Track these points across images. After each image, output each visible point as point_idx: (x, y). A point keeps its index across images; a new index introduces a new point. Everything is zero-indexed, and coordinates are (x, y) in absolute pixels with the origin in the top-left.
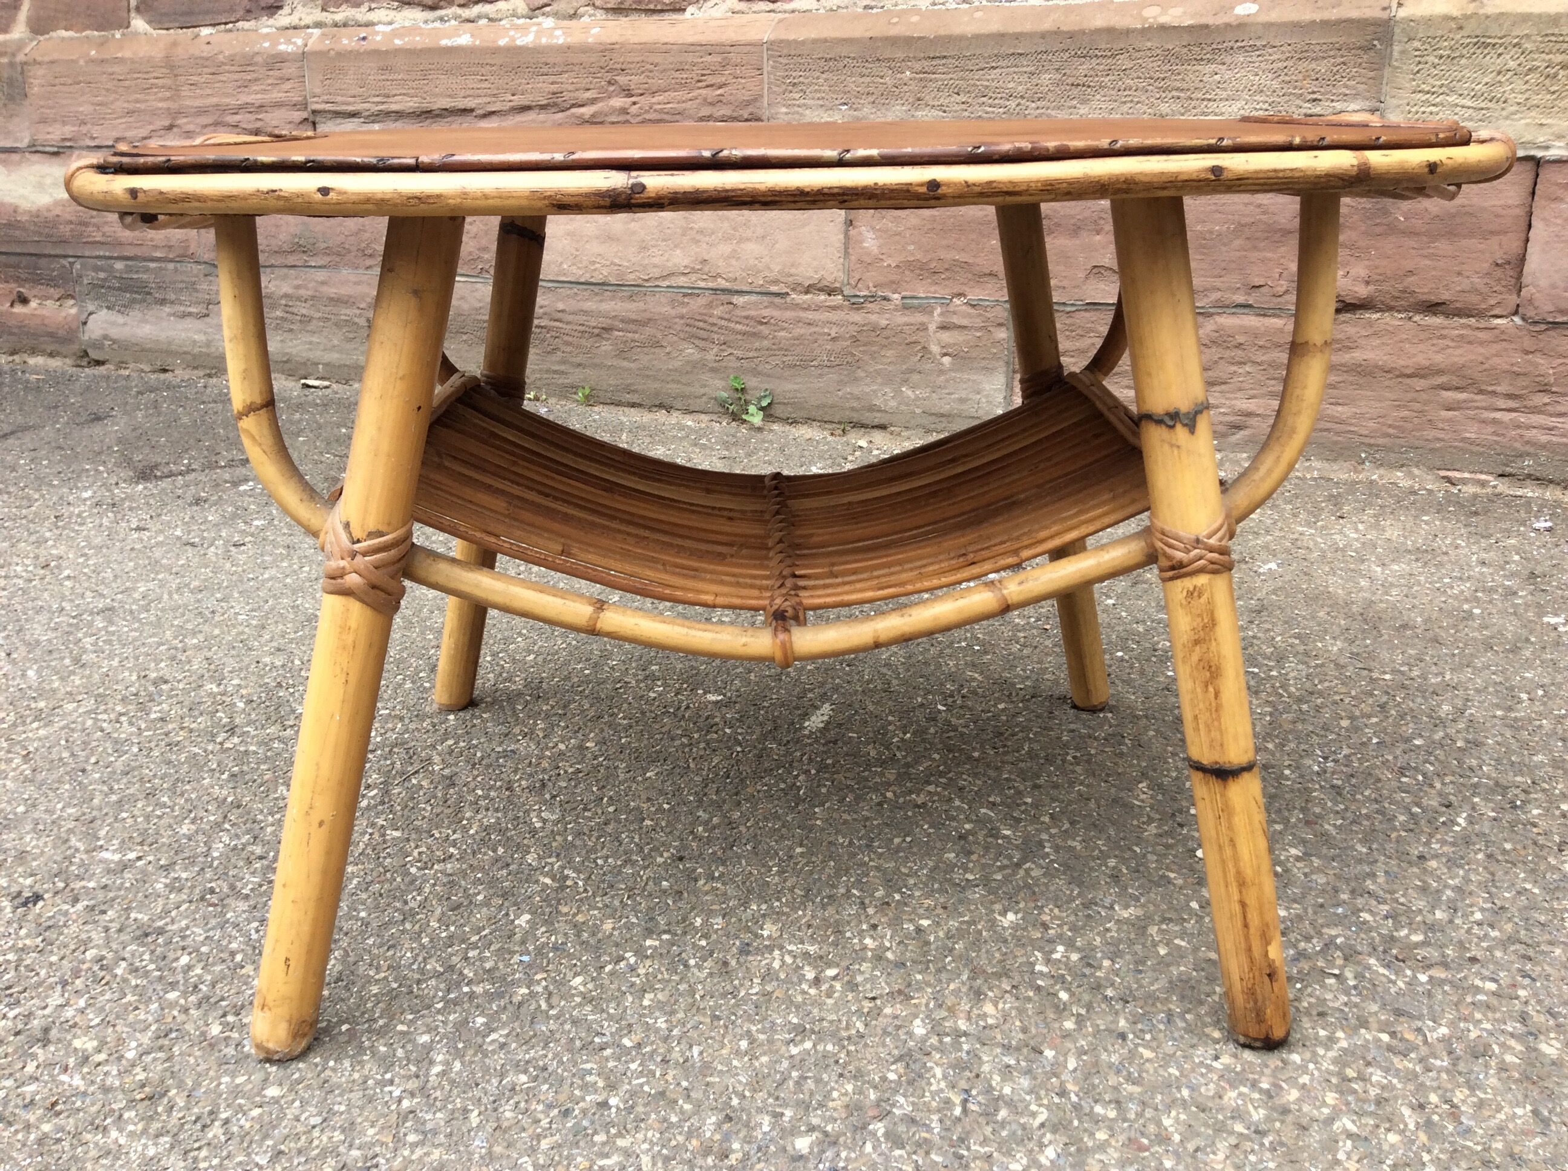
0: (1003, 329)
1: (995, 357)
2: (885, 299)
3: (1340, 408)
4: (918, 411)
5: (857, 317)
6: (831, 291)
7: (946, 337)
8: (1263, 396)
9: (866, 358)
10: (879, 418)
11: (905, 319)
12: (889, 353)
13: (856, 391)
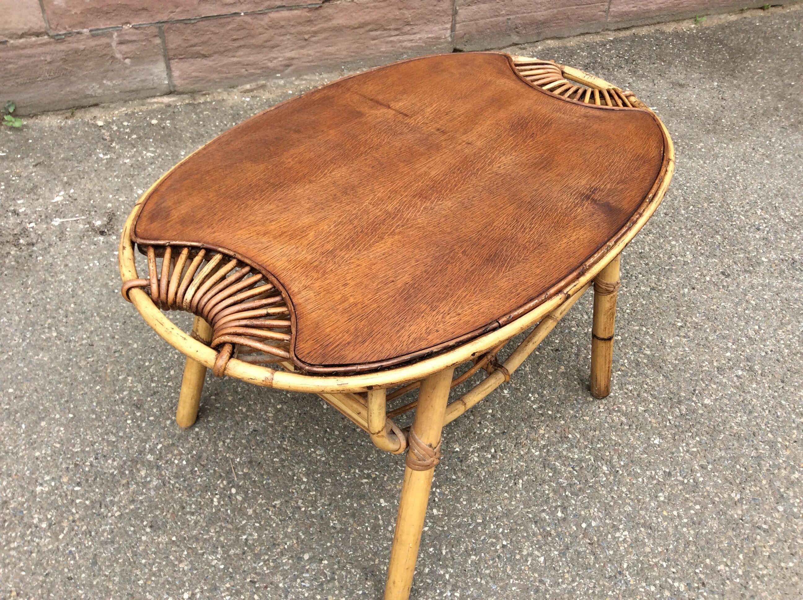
0: (158, 38)
1: (156, 54)
2: (78, 33)
3: (330, 48)
4: (116, 92)
5: (62, 47)
6: (38, 35)
7: (124, 48)
8: (297, 49)
9: (75, 69)
10: (92, 101)
11: (96, 43)
12: (91, 63)
13: (74, 88)
